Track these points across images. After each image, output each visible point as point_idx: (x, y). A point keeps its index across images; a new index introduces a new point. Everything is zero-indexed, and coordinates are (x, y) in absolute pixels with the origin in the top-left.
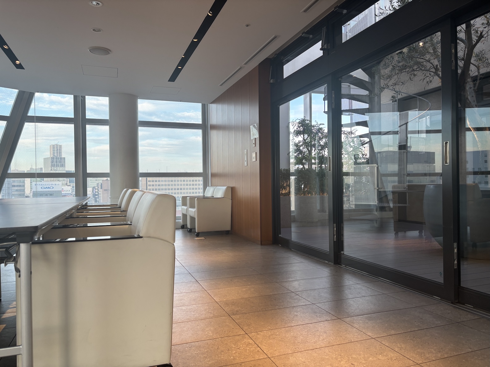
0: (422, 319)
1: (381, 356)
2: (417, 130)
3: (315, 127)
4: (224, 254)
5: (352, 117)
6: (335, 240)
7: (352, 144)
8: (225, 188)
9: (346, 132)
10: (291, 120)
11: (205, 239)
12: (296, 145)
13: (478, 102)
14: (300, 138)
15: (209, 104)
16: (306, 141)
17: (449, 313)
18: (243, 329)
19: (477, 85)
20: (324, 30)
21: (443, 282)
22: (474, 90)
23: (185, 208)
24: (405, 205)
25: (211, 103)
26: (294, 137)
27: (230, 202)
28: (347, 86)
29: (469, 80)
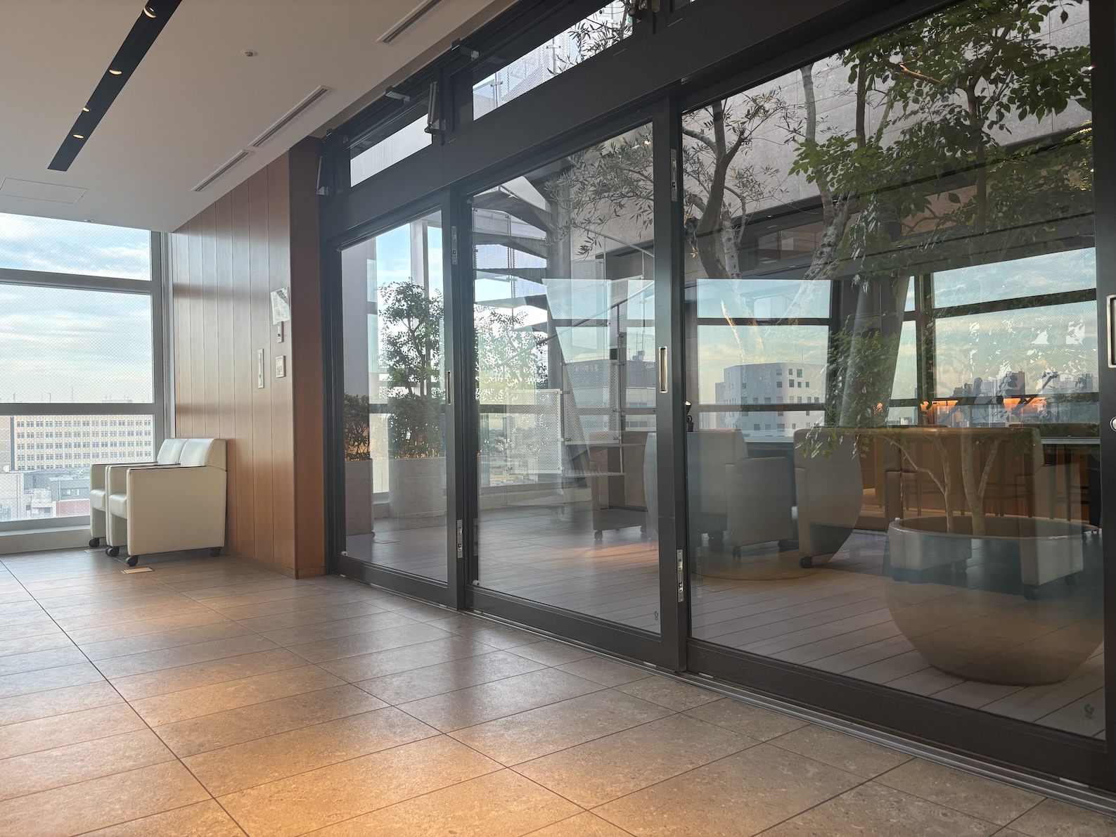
0: (614, 713)
1: (515, 803)
2: (642, 319)
3: (436, 304)
4: (196, 607)
5: (514, 285)
6: (461, 556)
7: (516, 344)
8: (209, 441)
9: (503, 319)
10: (379, 284)
11: (154, 571)
12: (392, 342)
13: (741, 270)
14: (401, 327)
15: (169, 234)
16: (416, 334)
17: (666, 696)
18: (207, 788)
19: (741, 233)
20: (433, 88)
21: (660, 632)
22: (735, 242)
23: (100, 493)
24: (617, 474)
25: (175, 232)
26: (389, 323)
27: (222, 476)
28: (504, 218)
29: (727, 223)
